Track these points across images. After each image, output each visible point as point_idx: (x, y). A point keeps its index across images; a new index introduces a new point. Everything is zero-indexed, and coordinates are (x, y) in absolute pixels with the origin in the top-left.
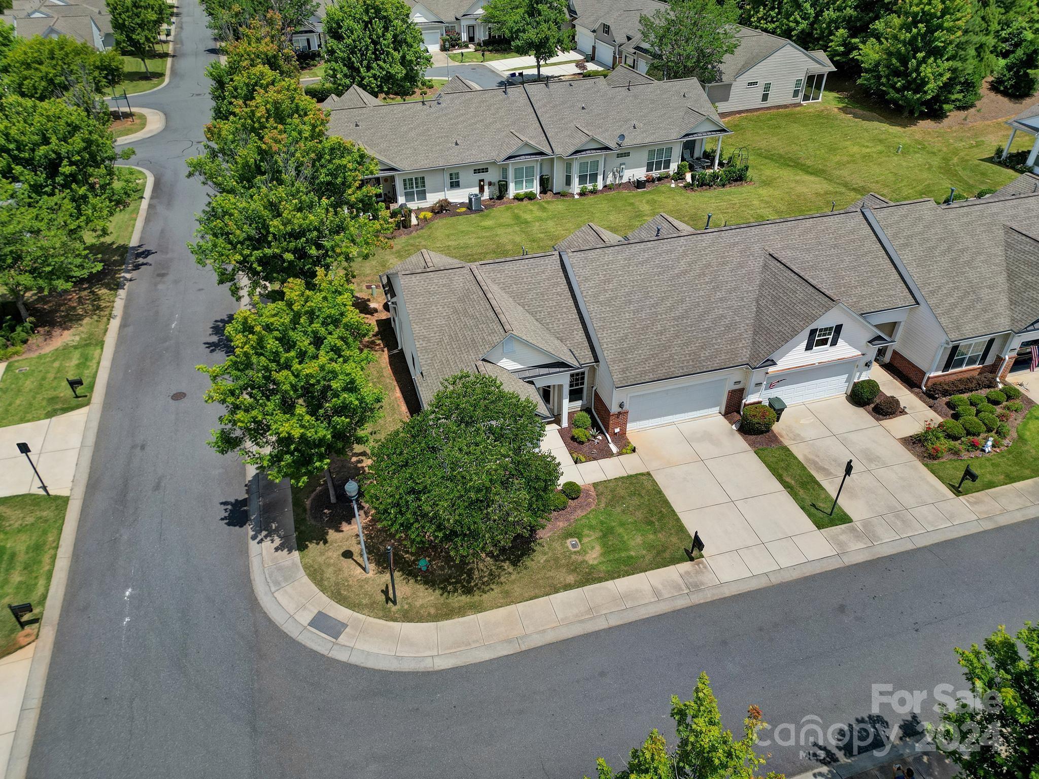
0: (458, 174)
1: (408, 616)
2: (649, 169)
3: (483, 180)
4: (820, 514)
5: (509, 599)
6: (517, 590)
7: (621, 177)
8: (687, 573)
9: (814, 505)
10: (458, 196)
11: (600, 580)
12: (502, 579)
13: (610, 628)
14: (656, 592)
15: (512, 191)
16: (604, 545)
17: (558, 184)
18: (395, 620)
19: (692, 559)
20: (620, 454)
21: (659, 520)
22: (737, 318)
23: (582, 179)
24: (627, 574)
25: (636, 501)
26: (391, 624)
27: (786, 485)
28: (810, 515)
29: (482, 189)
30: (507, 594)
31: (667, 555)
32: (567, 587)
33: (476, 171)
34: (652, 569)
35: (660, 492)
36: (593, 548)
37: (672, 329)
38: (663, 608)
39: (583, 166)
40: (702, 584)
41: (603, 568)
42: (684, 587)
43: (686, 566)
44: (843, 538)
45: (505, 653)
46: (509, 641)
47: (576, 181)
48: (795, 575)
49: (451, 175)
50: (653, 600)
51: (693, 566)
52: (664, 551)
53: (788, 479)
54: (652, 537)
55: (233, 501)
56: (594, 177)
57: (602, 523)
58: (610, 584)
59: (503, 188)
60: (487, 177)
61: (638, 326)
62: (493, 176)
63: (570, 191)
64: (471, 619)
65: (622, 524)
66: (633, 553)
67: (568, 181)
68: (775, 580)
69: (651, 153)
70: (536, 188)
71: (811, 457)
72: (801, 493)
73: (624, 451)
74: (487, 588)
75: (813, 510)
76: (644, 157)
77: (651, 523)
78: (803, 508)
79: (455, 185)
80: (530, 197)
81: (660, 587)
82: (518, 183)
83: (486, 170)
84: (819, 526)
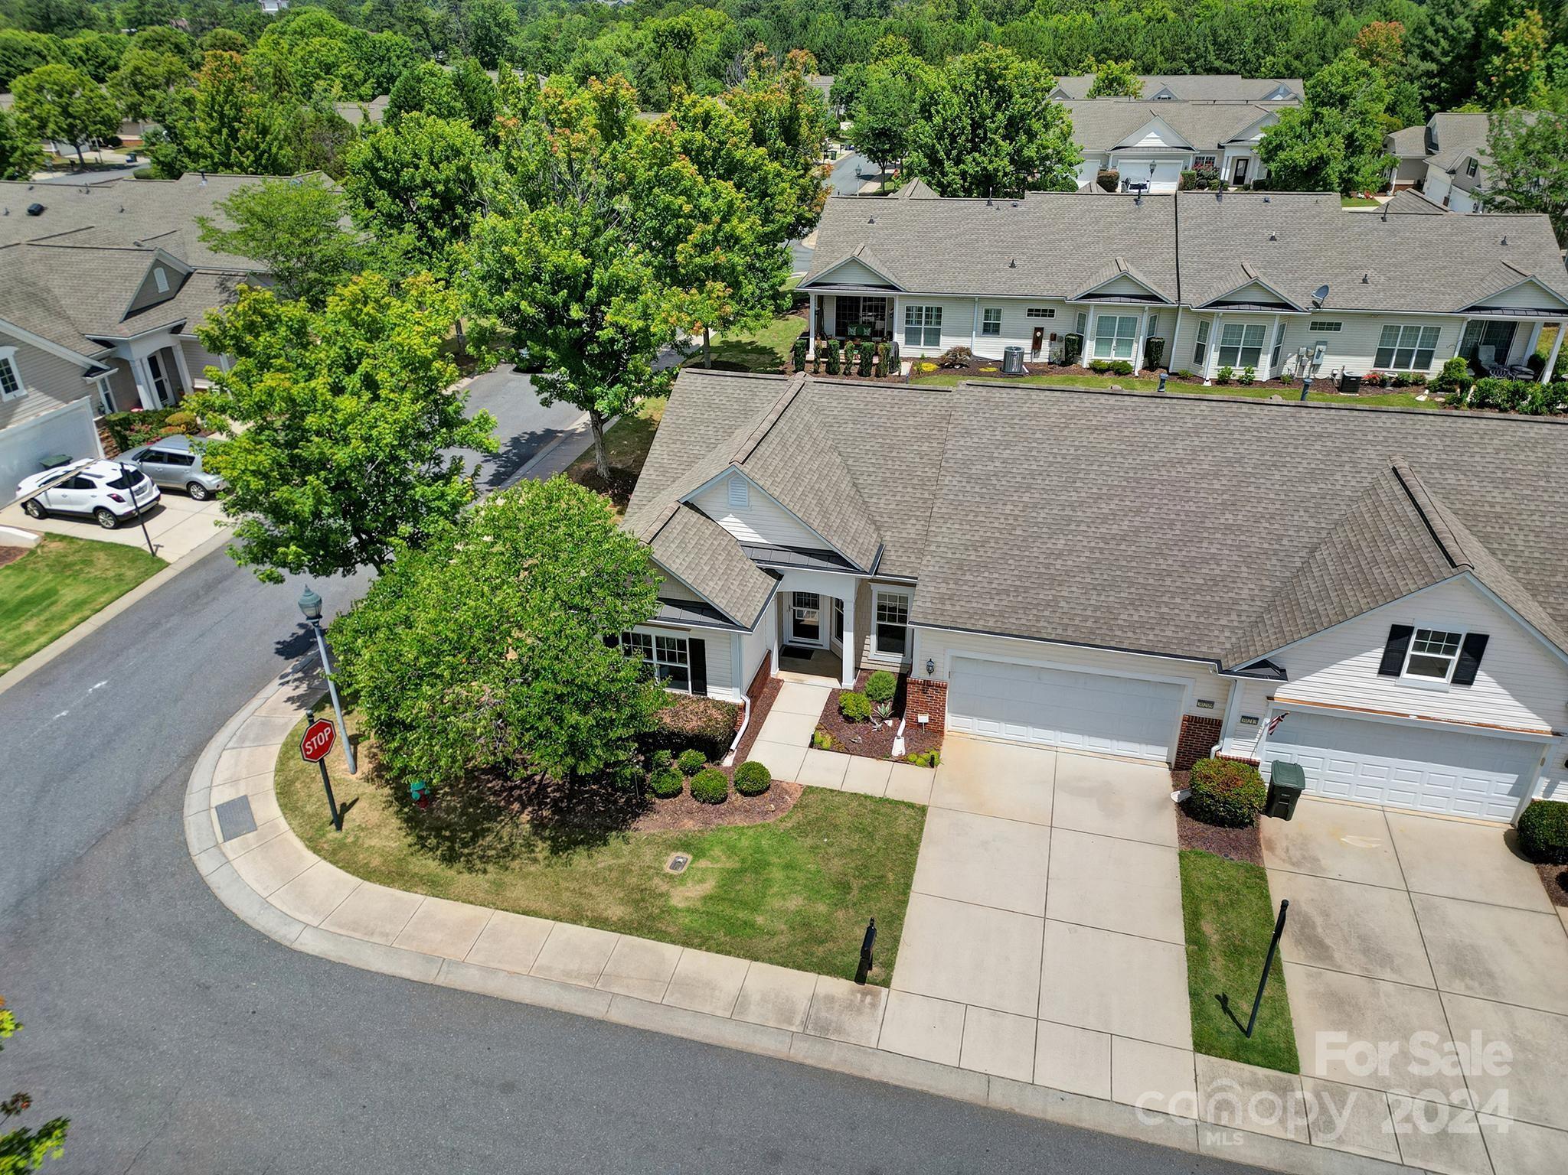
0: (999, 312)
1: (342, 857)
3: (1041, 330)
4: (1225, 1023)
5: (496, 900)
6: (518, 891)
7: (1315, 367)
8: (830, 999)
9: (1223, 1000)
11: (662, 936)
12: (516, 864)
13: (601, 1022)
14: (740, 1002)
15: (1090, 353)
16: (725, 885)
17: (1179, 356)
18: (316, 851)
19: (860, 979)
20: (902, 760)
22: (1244, 569)
23: (1227, 355)
24: (719, 949)
25: (854, 841)
26: (311, 857)
27: (1195, 939)
28: (1198, 1014)
29: (1037, 345)
30: (499, 886)
31: (820, 951)
32: (599, 922)
33: (1030, 313)
34: (771, 962)
35: (913, 845)
36: (702, 881)
37: (1087, 554)
38: (731, 1037)
39: (1230, 331)
40: (839, 1030)
41: (685, 920)
42: (798, 1020)
43: (840, 987)
45: (407, 973)
46: (429, 958)
47: (1213, 357)
48: (1055, 1112)
49: (987, 311)
50: (719, 1013)
51: (853, 992)
52: (822, 942)
53: (1209, 929)
54: (822, 908)
56: (1252, 356)
57: (757, 850)
58: (671, 951)
59: (1073, 347)
60: (1050, 325)
61: (1018, 532)
62: (1061, 324)
63: (1200, 373)
65: (789, 867)
66: (760, 920)
67: (1200, 355)
68: (999, 1098)
69: (1389, 332)
70: (1136, 358)
72: (1217, 966)
73: (912, 757)
74: (478, 865)
75: (1215, 1008)
76: (1373, 337)
77: (843, 887)
78: (1194, 995)
79: (991, 329)
80: (1121, 370)
81: (756, 997)
82: (1102, 342)
83: (1051, 313)
84: (1201, 1045)
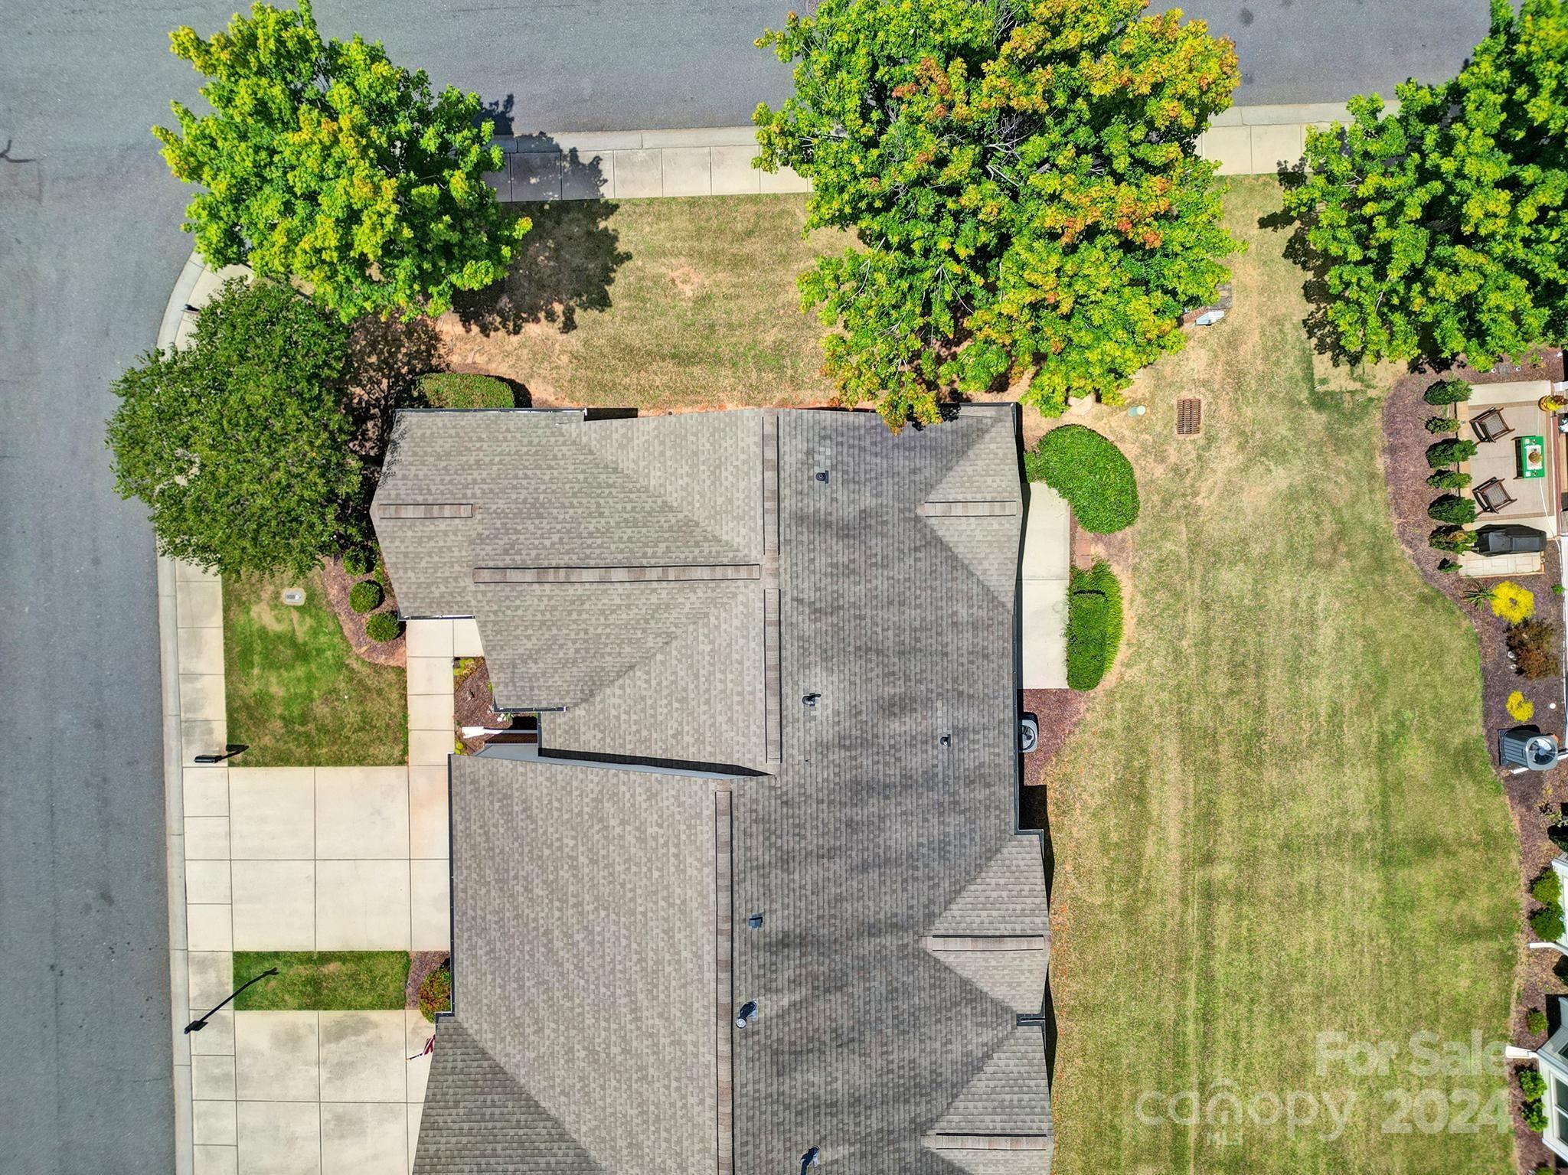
4: (257, 971)
8: (210, 732)
9: (273, 972)
11: (226, 609)
13: (157, 595)
14: (192, 676)
16: (279, 637)
21: (307, 735)
24: (228, 650)
25: (352, 717)
27: (325, 958)
28: (261, 956)
31: (242, 716)
34: (227, 687)
35: (360, 761)
36: (278, 620)
38: (169, 676)
40: (189, 743)
41: (242, 619)
42: (190, 716)
43: (220, 736)
44: (212, 976)
48: (173, 873)
50: (181, 666)
51: (219, 745)
52: (251, 717)
53: (333, 967)
57: (320, 651)
58: (218, 620)
65: (310, 678)
66: (256, 671)
68: (173, 842)
71: (371, 1034)
72: (303, 971)
75: (267, 966)
77: (304, 719)
78: (275, 955)
81: (198, 685)
84: (239, 957)
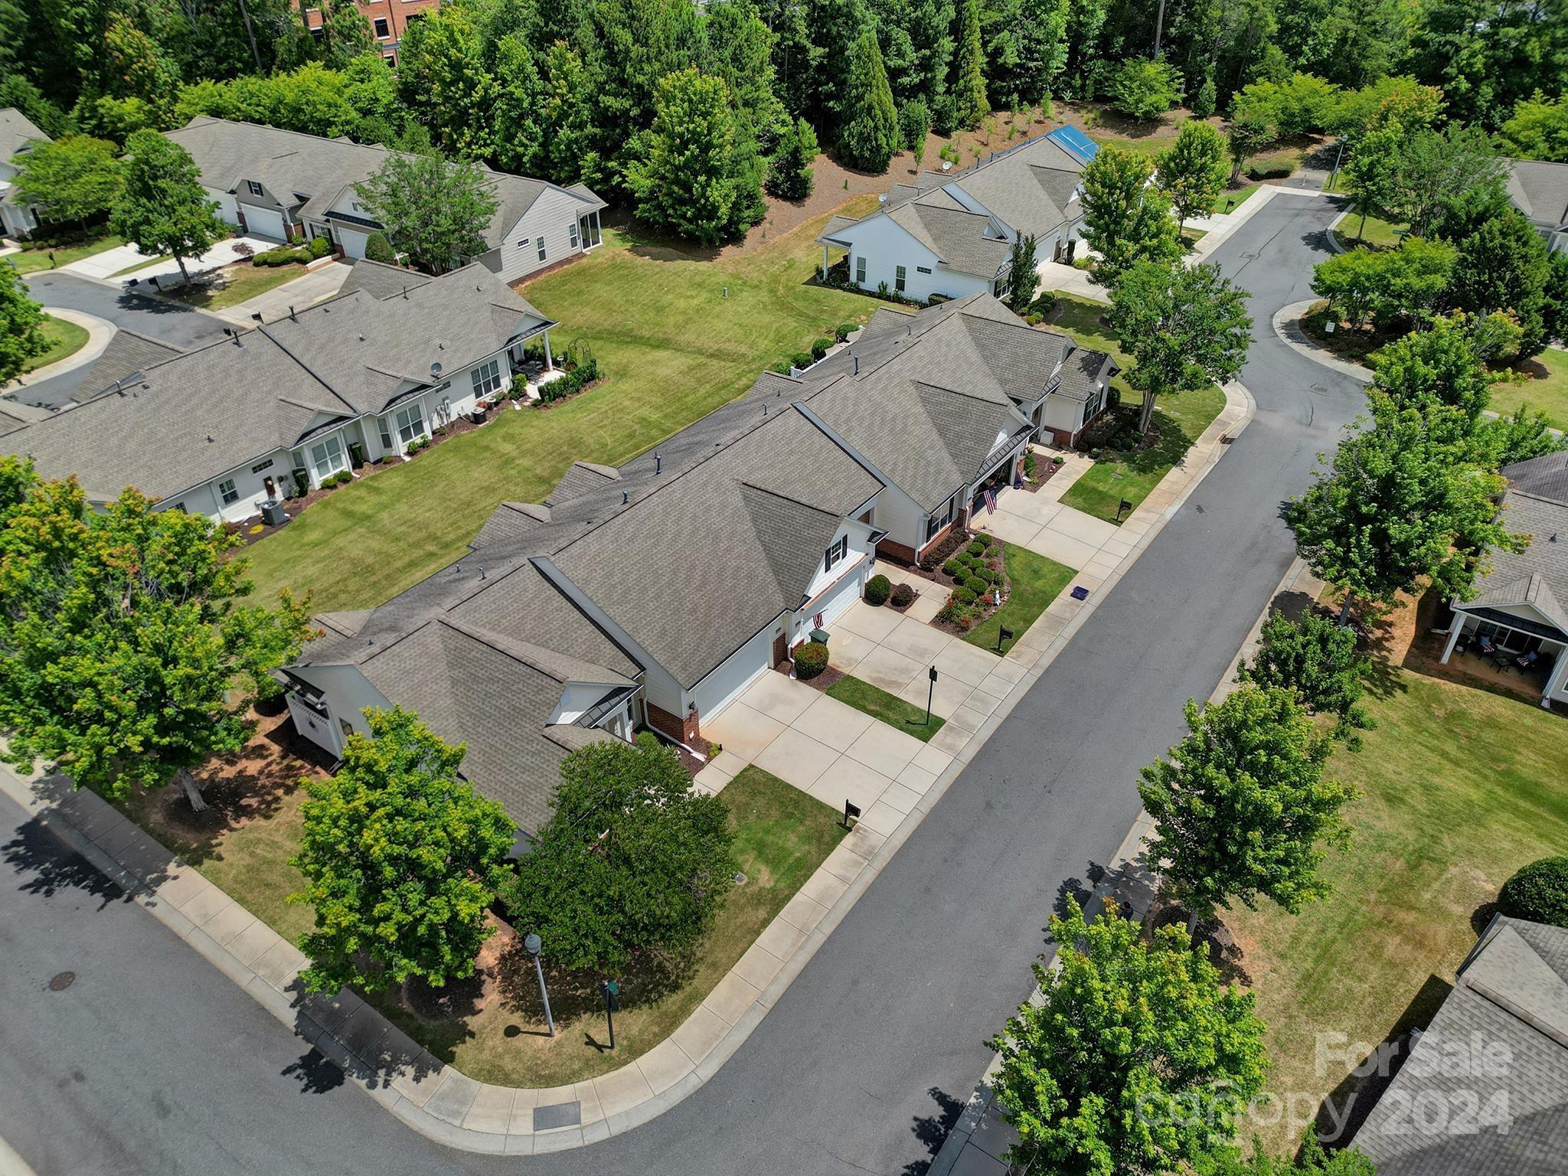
0: (231, 481)
1: (635, 1050)
2: (478, 395)
3: (269, 478)
4: (918, 728)
5: (720, 969)
6: (721, 956)
7: (448, 415)
8: (855, 845)
9: (909, 722)
10: (242, 511)
11: (788, 898)
12: (699, 955)
13: (829, 938)
14: (843, 879)
16: (767, 862)
17: (373, 448)
19: (850, 830)
20: (709, 759)
21: (796, 808)
22: (751, 564)
24: (807, 877)
25: (761, 801)
26: (624, 1069)
27: (874, 714)
28: (911, 733)
29: (271, 491)
30: (714, 965)
31: (827, 838)
32: (765, 923)
33: (255, 470)
34: (825, 858)
35: (776, 780)
36: (759, 871)
37: (702, 601)
38: (858, 890)
40: (874, 848)
41: (782, 885)
42: (861, 860)
43: (849, 839)
44: (948, 740)
45: (757, 1022)
46: (752, 1008)
47: (397, 438)
48: (937, 795)
49: (221, 486)
50: (845, 889)
51: (855, 835)
52: (822, 836)
53: (872, 707)
54: (801, 828)
55: (298, 1061)
57: (748, 841)
58: (799, 897)
59: (301, 480)
61: (669, 613)
62: (282, 467)
64: (699, 1011)
65: (767, 831)
66: (798, 854)
67: (387, 442)
68: (926, 809)
69: (475, 374)
70: (346, 465)
71: (875, 675)
72: (891, 715)
73: (712, 754)
74: (691, 973)
75: (910, 726)
76: (468, 382)
77: (790, 816)
78: (901, 729)
79: (231, 497)
80: (344, 478)
81: (842, 872)
82: (321, 466)
83: (270, 463)
84: (926, 740)
